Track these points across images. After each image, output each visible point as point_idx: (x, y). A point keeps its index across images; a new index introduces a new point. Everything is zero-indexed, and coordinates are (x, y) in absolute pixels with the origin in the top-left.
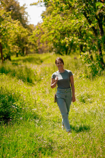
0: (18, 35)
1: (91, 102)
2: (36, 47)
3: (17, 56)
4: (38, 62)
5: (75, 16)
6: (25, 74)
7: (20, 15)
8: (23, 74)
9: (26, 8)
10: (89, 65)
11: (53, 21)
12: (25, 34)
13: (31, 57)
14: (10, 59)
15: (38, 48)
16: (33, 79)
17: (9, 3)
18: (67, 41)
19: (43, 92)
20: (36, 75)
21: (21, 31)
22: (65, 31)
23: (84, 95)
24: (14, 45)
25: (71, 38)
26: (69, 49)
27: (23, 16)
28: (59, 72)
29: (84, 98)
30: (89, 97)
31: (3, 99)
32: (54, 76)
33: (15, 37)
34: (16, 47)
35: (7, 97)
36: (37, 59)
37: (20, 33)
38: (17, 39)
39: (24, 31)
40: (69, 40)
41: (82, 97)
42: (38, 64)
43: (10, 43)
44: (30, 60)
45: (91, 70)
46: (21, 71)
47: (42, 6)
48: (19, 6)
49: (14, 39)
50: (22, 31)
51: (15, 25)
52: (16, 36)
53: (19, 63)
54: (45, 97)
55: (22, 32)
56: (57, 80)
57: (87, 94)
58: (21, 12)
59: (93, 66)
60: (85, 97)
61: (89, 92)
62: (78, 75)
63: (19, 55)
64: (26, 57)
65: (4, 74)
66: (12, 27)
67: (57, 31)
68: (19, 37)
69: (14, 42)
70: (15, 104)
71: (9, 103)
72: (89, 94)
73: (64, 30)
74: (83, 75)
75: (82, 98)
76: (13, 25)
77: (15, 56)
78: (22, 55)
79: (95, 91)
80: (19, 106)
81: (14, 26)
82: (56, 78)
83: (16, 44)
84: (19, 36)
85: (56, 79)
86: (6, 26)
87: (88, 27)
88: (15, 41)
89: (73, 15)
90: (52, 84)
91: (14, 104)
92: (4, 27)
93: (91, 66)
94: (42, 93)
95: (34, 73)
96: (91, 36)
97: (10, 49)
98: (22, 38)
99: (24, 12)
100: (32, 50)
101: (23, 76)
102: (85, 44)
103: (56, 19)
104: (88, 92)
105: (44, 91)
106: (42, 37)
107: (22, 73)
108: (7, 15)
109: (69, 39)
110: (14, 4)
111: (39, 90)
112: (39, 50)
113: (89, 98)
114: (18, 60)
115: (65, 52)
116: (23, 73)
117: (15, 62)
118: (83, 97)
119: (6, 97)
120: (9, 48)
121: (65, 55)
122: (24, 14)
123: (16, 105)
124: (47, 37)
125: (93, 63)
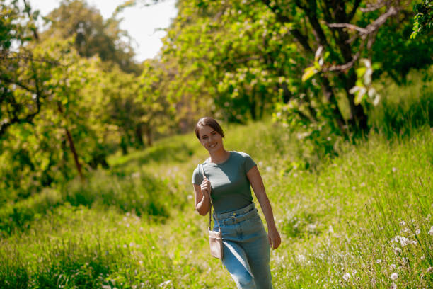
0: (112, 96)
1: (318, 233)
2: (172, 117)
3: (125, 152)
4: (181, 156)
5: (240, 12)
6: (143, 196)
7: (109, 41)
8: (136, 196)
9: (122, 19)
10: (306, 134)
11: (190, 39)
12: (131, 88)
13: (161, 147)
14: (106, 165)
15: (177, 119)
16: (166, 204)
17: (73, 16)
18: (233, 82)
19: (193, 233)
20: (175, 191)
21: (117, 84)
22: (227, 58)
23: (296, 216)
24: (106, 125)
25: (242, 73)
26: (259, 104)
27: (116, 42)
28: (212, 161)
29: (296, 226)
30: (310, 219)
31: (77, 274)
32: (199, 178)
33: (105, 103)
34: (113, 127)
35: (87, 267)
36: (177, 150)
37: (115, 90)
38: (110, 108)
39: (125, 81)
40: (237, 79)
41: (290, 225)
42: (181, 161)
43: (95, 123)
44: (158, 157)
45: (312, 148)
46: (130, 190)
47: (147, 5)
48: (100, 19)
49: (102, 110)
50: (121, 82)
51: (88, 70)
52: (108, 99)
53: (128, 169)
54: (199, 244)
55: (121, 87)
56: (206, 190)
57: (304, 214)
58: (109, 32)
59: (315, 134)
60: (299, 222)
61: (309, 207)
62: (280, 167)
63: (130, 150)
64: (149, 150)
65: (82, 207)
66: (82, 77)
67: (204, 64)
68: (116, 101)
69: (104, 117)
70: (110, 281)
71: (97, 282)
72: (310, 212)
73: (224, 56)
74: (295, 165)
75: (291, 227)
76: (83, 72)
77: (119, 153)
78: (137, 148)
79: (324, 199)
80: (122, 284)
81: (87, 75)
82: (203, 183)
83: (114, 121)
84: (116, 97)
85: (203, 186)
86: (67, 78)
87: (278, 34)
88: (107, 112)
89: (233, 11)
90: (198, 202)
91: (108, 279)
92: (62, 83)
93: (311, 137)
94: (191, 237)
95: (167, 188)
96: (294, 56)
97: (95, 138)
98: (124, 102)
99: (118, 31)
100: (161, 130)
101: (137, 202)
102: (281, 79)
103: (197, 32)
104: (306, 206)
105: (194, 229)
106: (170, 87)
107: (134, 193)
108: (66, 50)
109: (237, 75)
110: (85, 16)
111: (184, 229)
112: (182, 125)
113: (311, 222)
114: (125, 164)
115: (248, 115)
116: (138, 193)
117: (119, 170)
118: (295, 222)
119: (85, 266)
120: (93, 134)
121: (250, 122)
122: (118, 38)
123: (114, 283)
124: (184, 85)
125: (313, 128)
